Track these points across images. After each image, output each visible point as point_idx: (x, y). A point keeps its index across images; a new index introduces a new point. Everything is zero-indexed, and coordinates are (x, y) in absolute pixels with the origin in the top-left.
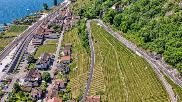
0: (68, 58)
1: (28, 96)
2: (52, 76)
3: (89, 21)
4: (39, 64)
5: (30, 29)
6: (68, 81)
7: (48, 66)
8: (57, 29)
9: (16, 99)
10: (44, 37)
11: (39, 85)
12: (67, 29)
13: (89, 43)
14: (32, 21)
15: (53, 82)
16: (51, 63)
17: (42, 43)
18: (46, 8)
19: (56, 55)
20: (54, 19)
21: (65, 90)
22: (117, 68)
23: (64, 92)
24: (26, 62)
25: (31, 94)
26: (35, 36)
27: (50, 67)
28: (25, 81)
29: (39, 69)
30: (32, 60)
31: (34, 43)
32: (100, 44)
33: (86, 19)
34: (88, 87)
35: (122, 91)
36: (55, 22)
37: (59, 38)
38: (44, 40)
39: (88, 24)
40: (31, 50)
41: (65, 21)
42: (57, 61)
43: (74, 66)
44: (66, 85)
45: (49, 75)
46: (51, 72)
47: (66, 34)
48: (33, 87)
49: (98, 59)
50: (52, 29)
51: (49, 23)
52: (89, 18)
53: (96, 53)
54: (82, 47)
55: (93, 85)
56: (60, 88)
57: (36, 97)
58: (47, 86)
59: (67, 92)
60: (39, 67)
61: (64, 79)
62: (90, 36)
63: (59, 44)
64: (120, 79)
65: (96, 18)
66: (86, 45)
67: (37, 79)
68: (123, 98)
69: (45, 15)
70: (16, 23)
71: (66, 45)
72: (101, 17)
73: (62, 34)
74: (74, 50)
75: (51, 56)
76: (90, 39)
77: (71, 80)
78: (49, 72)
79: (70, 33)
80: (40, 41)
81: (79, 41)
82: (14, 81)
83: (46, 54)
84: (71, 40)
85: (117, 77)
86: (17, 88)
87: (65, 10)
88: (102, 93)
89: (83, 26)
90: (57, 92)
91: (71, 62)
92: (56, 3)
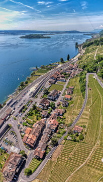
0: (69, 97)
1: (39, 113)
2: (56, 106)
3: (88, 74)
4: (50, 96)
5: (50, 73)
6: (66, 112)
7: (55, 99)
8: (66, 75)
9: (33, 114)
10: (57, 79)
11: (47, 109)
12: (73, 77)
13: (85, 89)
14: (52, 68)
15: (56, 110)
16: (58, 97)
17: (55, 83)
18: (62, 61)
19: (62, 92)
20: (66, 68)
21: (62, 117)
22: (99, 113)
23: (61, 118)
24: (43, 92)
25: (41, 113)
26: (52, 78)
27: (56, 99)
28: (40, 104)
29: (49, 99)
30: (47, 93)
31: (50, 82)
32: (92, 92)
33: (86, 72)
34: (76, 120)
35: (98, 130)
36: (66, 71)
37: (66, 81)
38: (56, 81)
39: (87, 76)
40: (47, 86)
41: (72, 71)
42: (61, 97)
43: (72, 103)
44: (63, 114)
45: (54, 105)
46: (56, 103)
47: (71, 80)
48: (44, 109)
49: (88, 103)
50: (63, 75)
51: (62, 71)
52: (88, 72)
53: (89, 98)
54: (80, 91)
55: (81, 119)
56: (59, 115)
57: (44, 116)
58: (51, 111)
59: (63, 119)
60: (50, 97)
61: (63, 110)
62: (87, 84)
63: (65, 86)
64: (99, 121)
65: (93, 72)
66: (83, 90)
67: (47, 105)
68: (96, 135)
69: (60, 65)
70: (43, 67)
71: (70, 87)
72: (96, 72)
73: (68, 79)
74: (74, 92)
75: (59, 93)
76: (87, 86)
77: (68, 112)
78: (55, 102)
79: (74, 80)
80: (54, 81)
81: (79, 87)
82: (33, 103)
83: (56, 91)
84: (74, 84)
85: (97, 119)
86: (35, 107)
87: (73, 64)
88: (84, 127)
89: (83, 77)
90: (57, 117)
91: (70, 100)
92: (68, 59)
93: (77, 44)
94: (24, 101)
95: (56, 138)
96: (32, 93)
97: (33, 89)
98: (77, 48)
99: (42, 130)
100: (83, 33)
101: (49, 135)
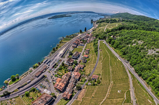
0: (87, 56)
1: (67, 68)
2: (78, 63)
3: (99, 40)
4: (73, 56)
5: (72, 40)
6: (85, 66)
7: (77, 58)
8: (84, 41)
9: (62, 68)
10: (78, 44)
11: (72, 65)
12: (89, 42)
13: (97, 50)
14: (74, 37)
15: (78, 66)
16: (79, 57)
17: (76, 47)
18: (81, 32)
19: (82, 53)
20: (84, 37)
21: (83, 70)
22: (109, 64)
23: (82, 71)
24: (68, 54)
25: (68, 68)
26: (74, 44)
27: (78, 58)
28: (67, 62)
29: (73, 58)
30: (71, 54)
31: (73, 46)
32: (102, 52)
33: (98, 39)
34: (93, 71)
35: (109, 75)
36: (84, 38)
37: (84, 46)
38: (77, 46)
39: (99, 42)
40: (71, 49)
41: (88, 39)
42: (81, 56)
43: (89, 60)
44: (83, 68)
45: (77, 62)
46: (78, 61)
47: (88, 45)
48: (69, 65)
49: (100, 59)
50: (82, 41)
51: (81, 39)
52: (100, 39)
53: (100, 56)
54: (94, 52)
55: (96, 70)
56: (80, 69)
57: (70, 70)
58: (75, 67)
59: (83, 71)
60: (73, 57)
61: (83, 65)
62: (99, 47)
63: (84, 49)
64: (109, 69)
65: (103, 40)
66: (96, 51)
67: (71, 62)
68: (109, 78)
69: (80, 35)
70: (67, 37)
71: (87, 49)
72: (105, 40)
73: (86, 44)
74: (90, 52)
75: (79, 54)
76: (99, 48)
77: (87, 66)
78: (77, 60)
79: (90, 44)
80: (76, 46)
81: (93, 49)
82: (62, 61)
83: (77, 52)
84: (90, 47)
85: (108, 69)
86: (63, 64)
87: (89, 33)
88: (100, 75)
89: (96, 42)
90: (79, 70)
91: (88, 58)
92: (85, 30)
93: (92, 20)
94: (56, 60)
95: (79, 85)
96: (61, 54)
97: (61, 52)
98: (92, 23)
99: (69, 80)
100: (98, 13)
101: (74, 83)
